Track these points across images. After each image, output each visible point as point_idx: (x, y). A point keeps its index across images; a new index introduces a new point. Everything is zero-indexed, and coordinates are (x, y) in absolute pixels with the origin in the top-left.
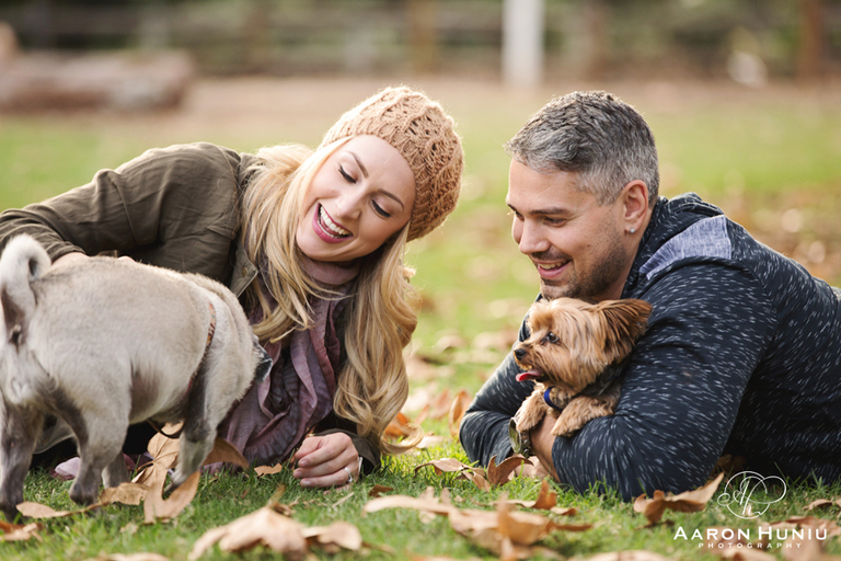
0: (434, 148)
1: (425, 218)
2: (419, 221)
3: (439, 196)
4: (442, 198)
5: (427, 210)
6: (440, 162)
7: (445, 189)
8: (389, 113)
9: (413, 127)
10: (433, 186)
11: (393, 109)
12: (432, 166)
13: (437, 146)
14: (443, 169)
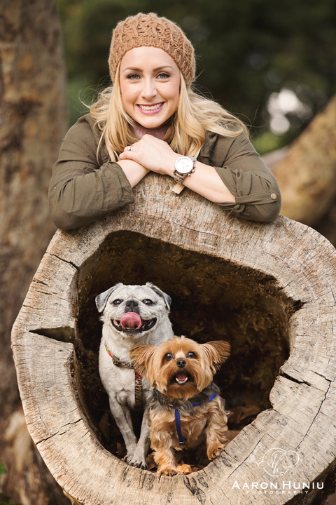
0: (157, 29)
1: (186, 63)
5: (183, 59)
6: (167, 33)
7: (181, 43)
8: (125, 37)
10: (174, 46)
11: (124, 33)
14: (171, 34)
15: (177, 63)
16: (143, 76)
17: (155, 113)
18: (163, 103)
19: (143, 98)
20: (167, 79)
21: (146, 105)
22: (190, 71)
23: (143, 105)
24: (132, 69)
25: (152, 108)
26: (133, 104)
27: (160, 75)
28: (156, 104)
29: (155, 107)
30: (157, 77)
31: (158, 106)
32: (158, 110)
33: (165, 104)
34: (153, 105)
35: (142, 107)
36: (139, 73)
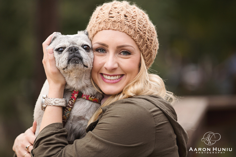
0: (126, 16)
1: (147, 46)
2: (145, 50)
3: (145, 33)
4: (147, 33)
5: (145, 42)
6: (133, 20)
7: (145, 29)
8: (98, 19)
9: (111, 15)
10: (138, 31)
11: (98, 16)
12: (131, 24)
13: (127, 15)
14: (137, 21)
15: (138, 46)
16: (108, 51)
17: (114, 83)
18: (122, 75)
19: (106, 68)
20: (128, 56)
21: (108, 75)
22: (150, 53)
23: (106, 75)
24: (100, 44)
25: (112, 78)
26: (98, 72)
27: (123, 52)
28: (116, 75)
29: (115, 78)
30: (120, 54)
31: (117, 77)
32: (117, 81)
33: (124, 76)
34: (114, 76)
35: (105, 76)
36: (106, 48)
